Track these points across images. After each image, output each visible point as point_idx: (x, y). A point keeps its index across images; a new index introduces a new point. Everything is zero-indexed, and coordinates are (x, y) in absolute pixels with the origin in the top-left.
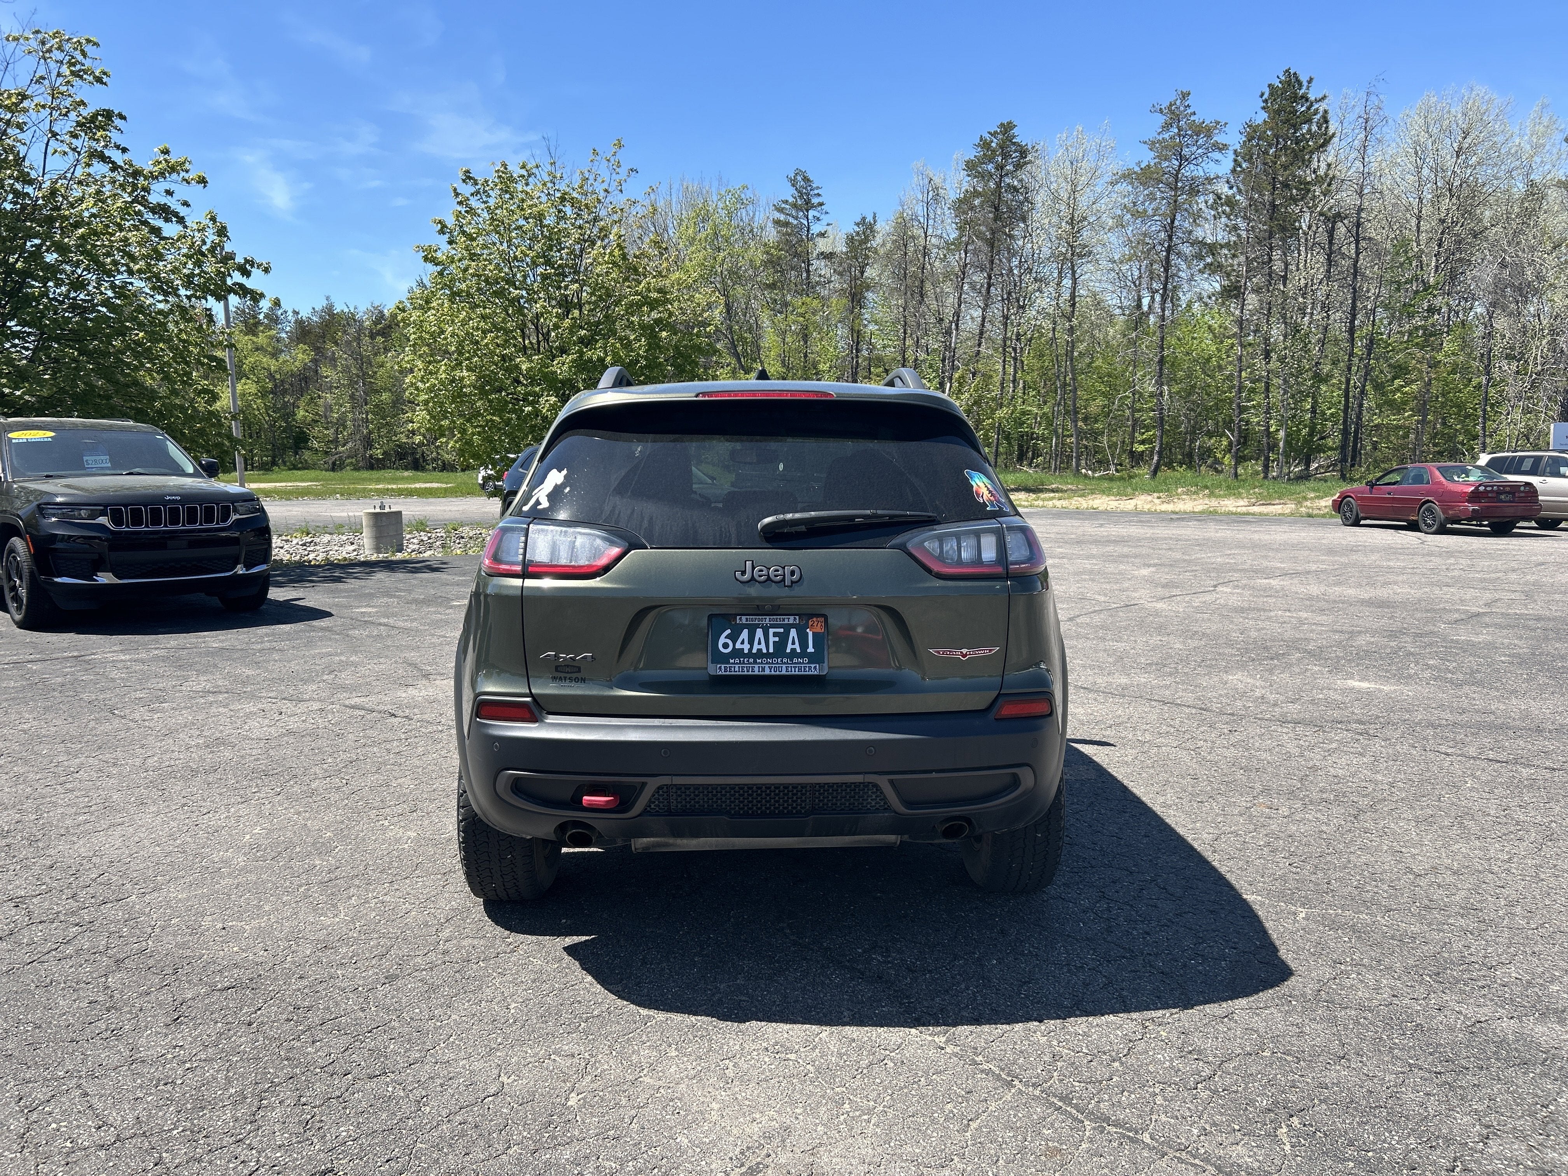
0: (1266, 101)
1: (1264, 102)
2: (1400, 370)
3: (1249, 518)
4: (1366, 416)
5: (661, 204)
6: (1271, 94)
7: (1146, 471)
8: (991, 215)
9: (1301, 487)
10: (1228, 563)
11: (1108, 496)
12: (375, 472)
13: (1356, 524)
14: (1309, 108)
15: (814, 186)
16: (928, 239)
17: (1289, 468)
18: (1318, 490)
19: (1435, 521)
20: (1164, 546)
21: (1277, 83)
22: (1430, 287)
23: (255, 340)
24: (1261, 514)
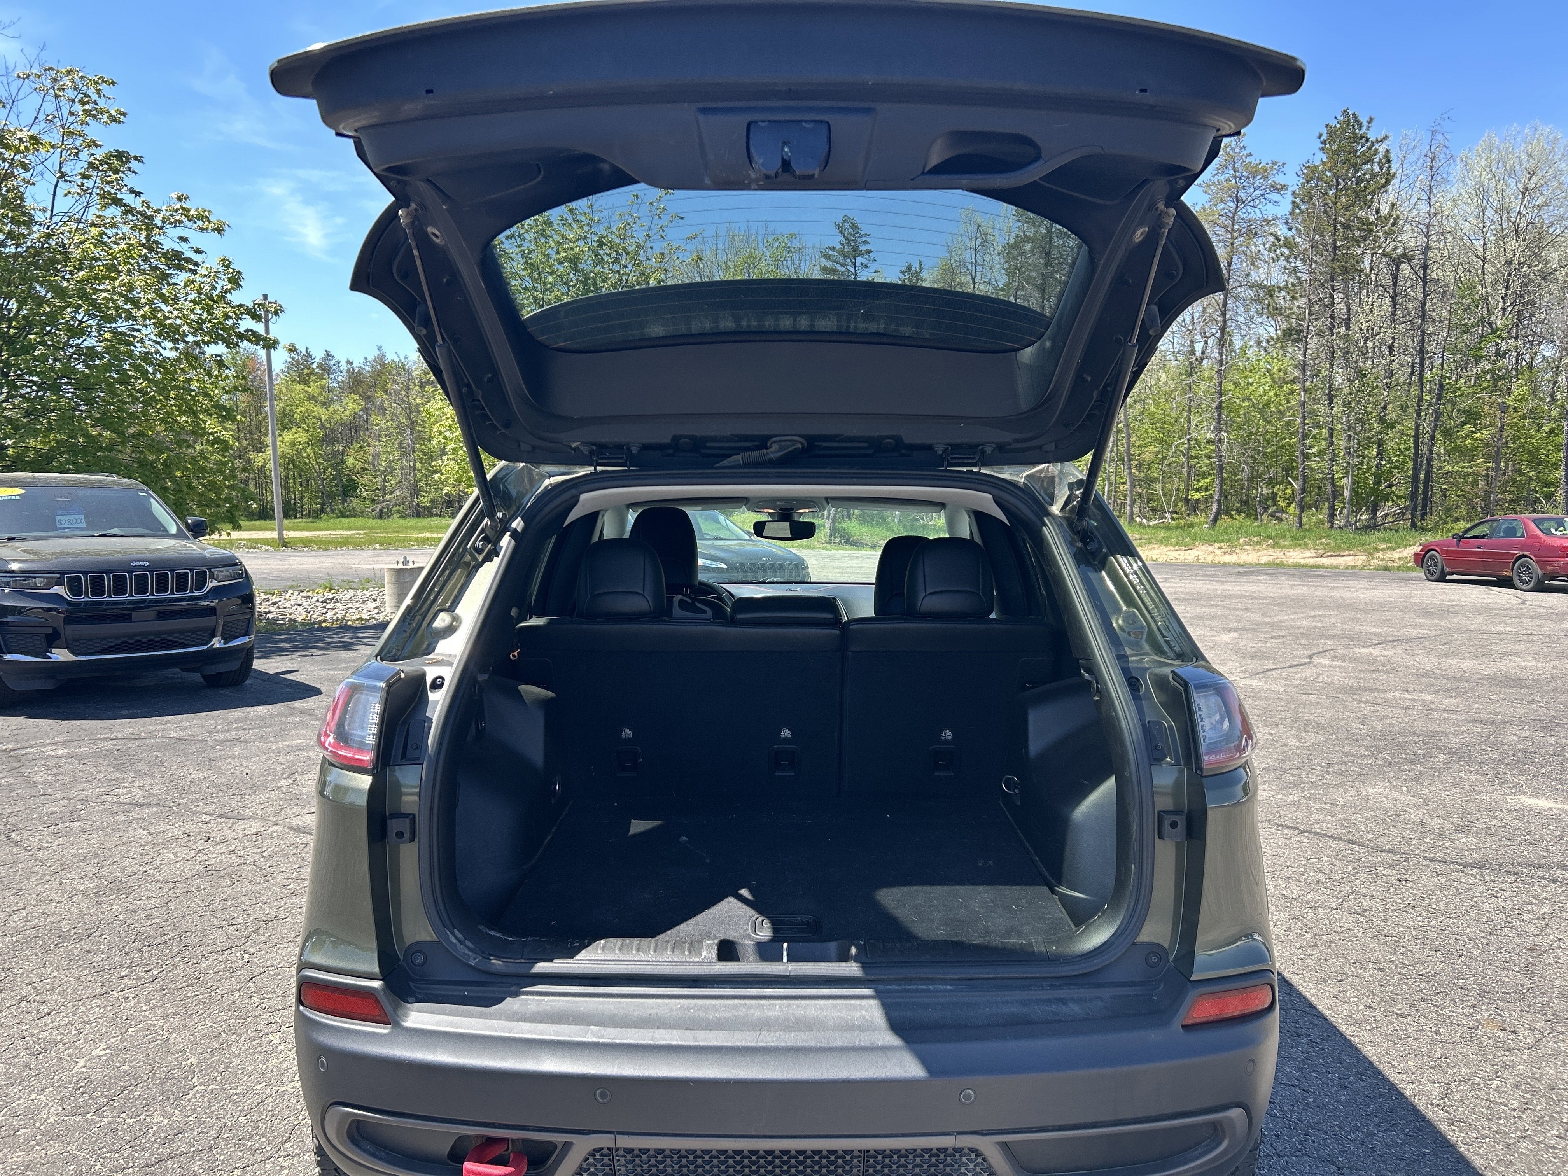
0: (1324, 142)
1: (1322, 143)
2: (1472, 416)
3: (1321, 572)
4: (1436, 463)
5: (707, 255)
6: (1330, 134)
7: (1202, 519)
8: (1042, 261)
9: (1371, 537)
10: (1316, 627)
11: (1166, 546)
12: (421, 519)
13: (1442, 579)
14: (1369, 148)
15: (862, 233)
16: (976, 286)
17: (1356, 516)
18: (1390, 541)
19: (1531, 578)
20: (1240, 606)
21: (1334, 123)
22: (1498, 329)
23: (306, 388)
24: (1332, 567)
